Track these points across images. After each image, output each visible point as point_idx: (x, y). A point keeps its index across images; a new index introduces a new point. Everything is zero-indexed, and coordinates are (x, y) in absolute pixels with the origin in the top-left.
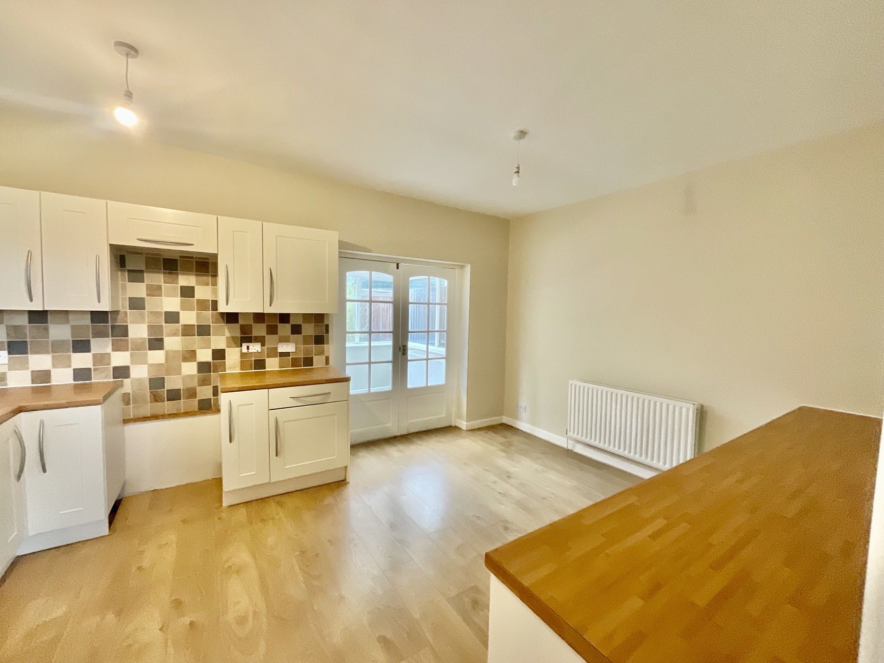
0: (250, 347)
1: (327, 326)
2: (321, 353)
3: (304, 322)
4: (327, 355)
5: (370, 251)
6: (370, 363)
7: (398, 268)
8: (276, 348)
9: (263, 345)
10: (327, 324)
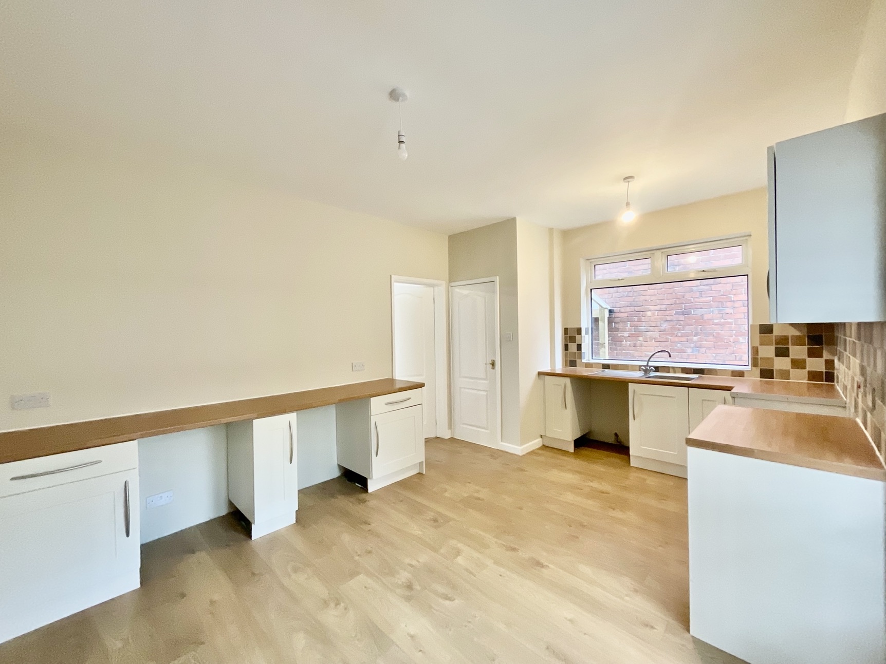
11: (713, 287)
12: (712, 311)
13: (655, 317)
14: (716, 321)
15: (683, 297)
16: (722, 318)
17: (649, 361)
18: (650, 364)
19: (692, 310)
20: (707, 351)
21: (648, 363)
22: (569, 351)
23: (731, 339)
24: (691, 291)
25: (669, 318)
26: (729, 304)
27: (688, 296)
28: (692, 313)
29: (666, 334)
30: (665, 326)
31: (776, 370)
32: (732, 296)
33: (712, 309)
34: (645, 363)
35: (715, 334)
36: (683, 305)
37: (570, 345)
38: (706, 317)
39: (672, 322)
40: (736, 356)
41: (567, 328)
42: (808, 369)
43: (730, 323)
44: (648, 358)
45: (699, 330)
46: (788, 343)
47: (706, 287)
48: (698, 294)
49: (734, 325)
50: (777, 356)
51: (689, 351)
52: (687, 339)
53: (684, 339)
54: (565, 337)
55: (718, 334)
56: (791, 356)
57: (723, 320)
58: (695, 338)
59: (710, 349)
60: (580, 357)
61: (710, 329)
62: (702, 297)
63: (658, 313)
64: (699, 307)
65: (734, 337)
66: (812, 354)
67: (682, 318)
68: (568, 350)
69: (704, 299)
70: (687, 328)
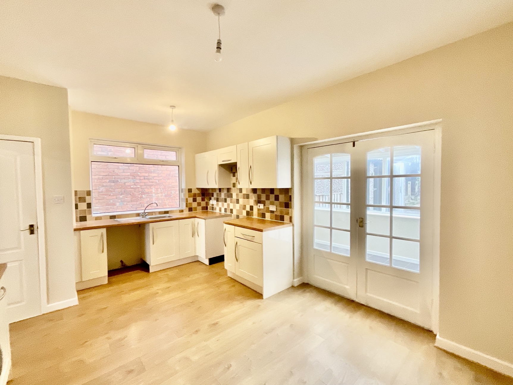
0: (260, 206)
1: (290, 196)
2: (288, 214)
3: (280, 194)
4: (291, 216)
5: (316, 139)
6: (331, 228)
7: (354, 145)
8: (269, 208)
9: (264, 205)
10: (291, 195)
11: (130, 167)
12: (130, 181)
13: (95, 183)
14: (132, 186)
15: (114, 172)
16: (135, 185)
17: (145, 209)
18: (146, 211)
19: (119, 180)
20: (128, 203)
21: (145, 211)
22: (79, 209)
23: (139, 196)
24: (118, 169)
25: (104, 184)
26: (138, 178)
27: (116, 171)
28: (119, 181)
29: (103, 194)
30: (102, 189)
31: (194, 208)
32: (139, 173)
33: (130, 180)
34: (143, 211)
35: (131, 193)
36: (114, 177)
37: (79, 204)
38: (127, 184)
39: (107, 187)
40: (141, 205)
41: (77, 191)
42: (202, 206)
43: (139, 188)
44: (145, 208)
45: (123, 191)
46: (196, 196)
47: (127, 167)
48: (122, 171)
49: (140, 189)
50: (193, 202)
51: (118, 204)
52: (116, 197)
53: (115, 197)
54: (75, 198)
55: (133, 194)
56: (197, 201)
57: (135, 186)
58: (121, 196)
59: (129, 202)
60: (90, 213)
61: (128, 191)
62: (124, 172)
63: (97, 181)
64: (123, 178)
65: (140, 195)
66: (203, 200)
67: (113, 184)
68: (77, 209)
69: (125, 174)
70: (116, 190)
